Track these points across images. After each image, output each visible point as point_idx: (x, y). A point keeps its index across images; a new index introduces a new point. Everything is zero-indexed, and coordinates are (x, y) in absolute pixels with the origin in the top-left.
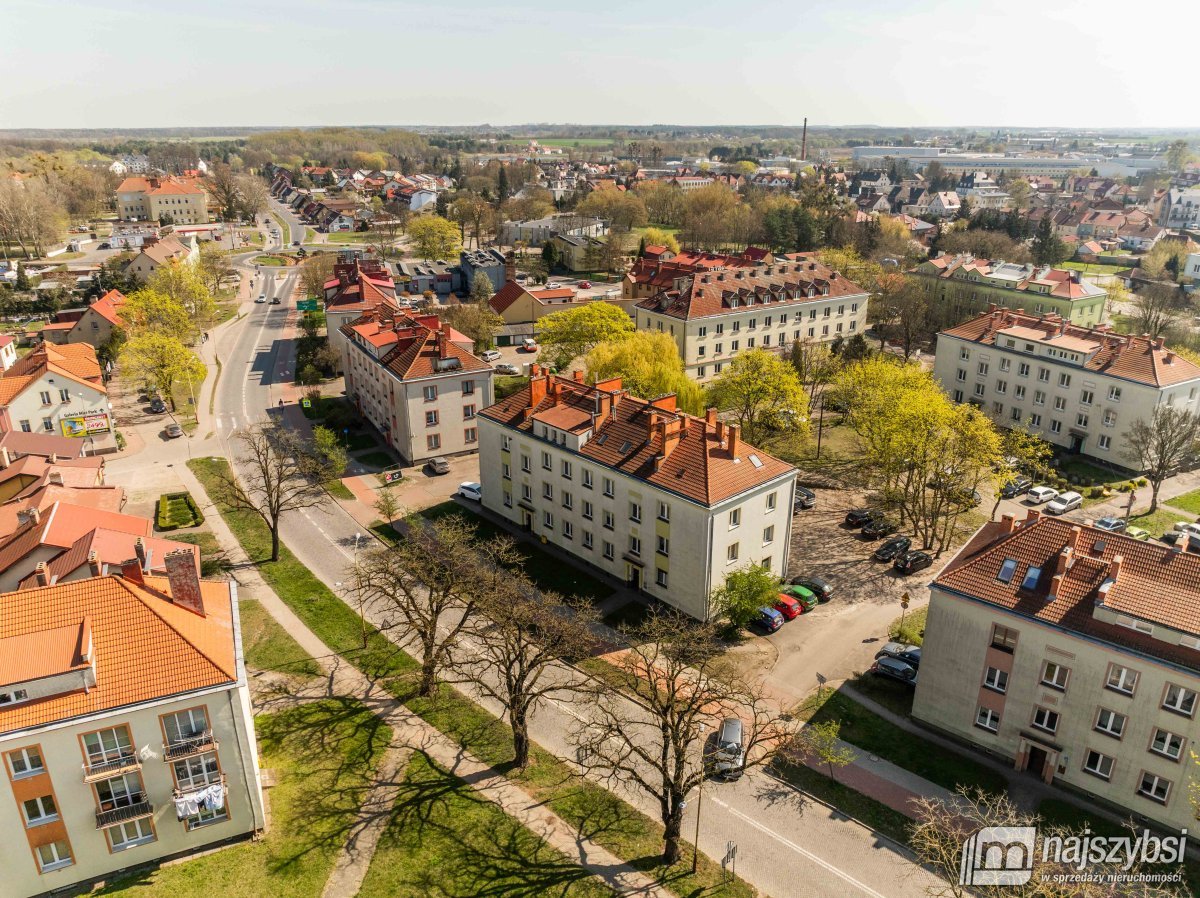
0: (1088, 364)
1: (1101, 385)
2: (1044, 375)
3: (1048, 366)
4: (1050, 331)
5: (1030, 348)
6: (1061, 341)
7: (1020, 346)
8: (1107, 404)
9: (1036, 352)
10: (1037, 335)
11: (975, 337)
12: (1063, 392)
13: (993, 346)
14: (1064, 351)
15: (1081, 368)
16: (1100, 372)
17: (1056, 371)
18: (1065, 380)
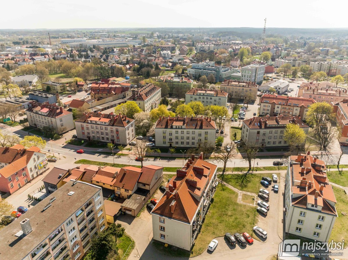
0: (214, 95)
1: (217, 98)
2: (207, 98)
3: (208, 97)
4: (206, 91)
5: (204, 94)
6: (208, 92)
7: (202, 94)
8: (218, 101)
9: (205, 95)
10: (204, 92)
11: (193, 94)
12: (211, 101)
13: (197, 95)
14: (210, 94)
15: (213, 96)
16: (217, 96)
17: (209, 97)
18: (211, 99)
